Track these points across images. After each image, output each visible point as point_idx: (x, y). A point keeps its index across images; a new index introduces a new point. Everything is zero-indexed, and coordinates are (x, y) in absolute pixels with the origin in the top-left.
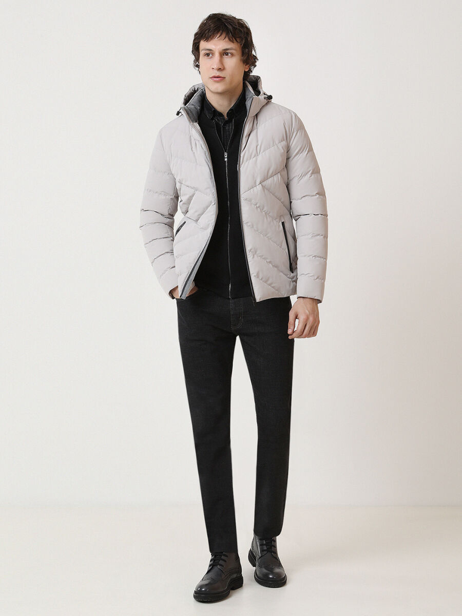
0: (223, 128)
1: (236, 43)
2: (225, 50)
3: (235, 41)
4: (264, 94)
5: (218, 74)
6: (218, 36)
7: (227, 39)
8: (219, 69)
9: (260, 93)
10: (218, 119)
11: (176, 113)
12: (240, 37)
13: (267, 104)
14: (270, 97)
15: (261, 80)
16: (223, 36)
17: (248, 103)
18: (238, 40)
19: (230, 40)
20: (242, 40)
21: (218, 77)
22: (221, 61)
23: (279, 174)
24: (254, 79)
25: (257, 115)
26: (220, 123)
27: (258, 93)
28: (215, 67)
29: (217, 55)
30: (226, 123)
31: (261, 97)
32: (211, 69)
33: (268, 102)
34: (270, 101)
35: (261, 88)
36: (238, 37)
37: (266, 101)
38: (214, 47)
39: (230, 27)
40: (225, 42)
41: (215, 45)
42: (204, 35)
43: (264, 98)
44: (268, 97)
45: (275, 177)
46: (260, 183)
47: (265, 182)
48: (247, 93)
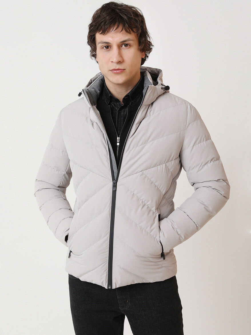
0: (119, 113)
1: (133, 33)
2: (122, 42)
3: (132, 32)
4: (162, 85)
5: (118, 67)
6: (115, 29)
7: (124, 31)
8: (119, 63)
9: (158, 83)
10: (114, 105)
12: (136, 27)
13: (164, 94)
14: (167, 88)
15: (162, 74)
16: (120, 28)
18: (135, 31)
19: (126, 31)
20: (138, 30)
21: (118, 70)
22: (120, 54)
24: (156, 72)
25: (152, 103)
26: (116, 108)
27: (155, 83)
28: (115, 60)
30: (123, 108)
31: (159, 87)
32: (111, 63)
33: (166, 92)
34: (167, 91)
36: (134, 28)
37: (163, 91)
38: (111, 39)
39: (125, 17)
40: (123, 33)
41: (112, 37)
42: (100, 28)
43: (162, 88)
44: (165, 87)
45: (159, 167)
46: (142, 171)
47: (147, 170)
48: (145, 82)
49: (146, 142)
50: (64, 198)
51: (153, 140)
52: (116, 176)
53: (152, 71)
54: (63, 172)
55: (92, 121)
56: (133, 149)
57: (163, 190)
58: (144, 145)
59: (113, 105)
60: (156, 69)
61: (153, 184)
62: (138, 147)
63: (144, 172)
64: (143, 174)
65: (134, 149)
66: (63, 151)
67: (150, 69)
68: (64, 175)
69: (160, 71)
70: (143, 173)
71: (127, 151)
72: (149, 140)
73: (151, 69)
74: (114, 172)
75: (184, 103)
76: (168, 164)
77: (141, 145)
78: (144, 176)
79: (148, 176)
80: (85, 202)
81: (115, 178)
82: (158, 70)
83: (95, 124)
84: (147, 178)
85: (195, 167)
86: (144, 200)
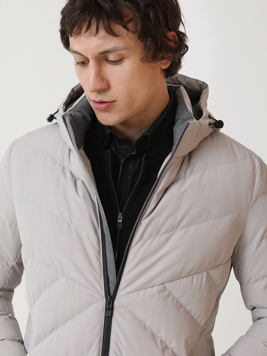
0: (125, 166)
4: (210, 118)
9: (202, 113)
11: (48, 116)
13: (212, 135)
14: (219, 124)
15: (207, 92)
17: (178, 130)
23: (206, 272)
24: (197, 87)
25: (190, 155)
26: (120, 157)
27: (198, 113)
29: (92, 63)
31: (204, 121)
33: (215, 132)
34: (217, 130)
35: (206, 105)
37: (210, 130)
43: (209, 125)
44: (215, 123)
45: (195, 277)
46: (163, 284)
47: (173, 282)
48: (179, 111)
49: (174, 228)
50: (10, 315)
51: (188, 225)
52: (112, 288)
53: (187, 83)
54: (11, 261)
55: (73, 176)
56: (148, 239)
57: (201, 321)
58: (170, 233)
59: (114, 149)
60: (197, 81)
61: (182, 309)
62: (158, 237)
63: (167, 286)
64: (164, 289)
65: (150, 240)
66: (12, 224)
67: (185, 79)
68: (13, 267)
69: (205, 86)
70: (164, 287)
71: (137, 243)
72: (180, 226)
73: (187, 80)
74: (110, 280)
75: (248, 156)
76: (211, 272)
77: (164, 234)
78: (166, 293)
79: (173, 293)
80: (50, 333)
81: (112, 292)
82: (200, 83)
83: (79, 183)
84: (171, 298)
85: (260, 280)
86: (163, 339)
